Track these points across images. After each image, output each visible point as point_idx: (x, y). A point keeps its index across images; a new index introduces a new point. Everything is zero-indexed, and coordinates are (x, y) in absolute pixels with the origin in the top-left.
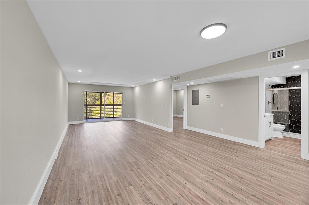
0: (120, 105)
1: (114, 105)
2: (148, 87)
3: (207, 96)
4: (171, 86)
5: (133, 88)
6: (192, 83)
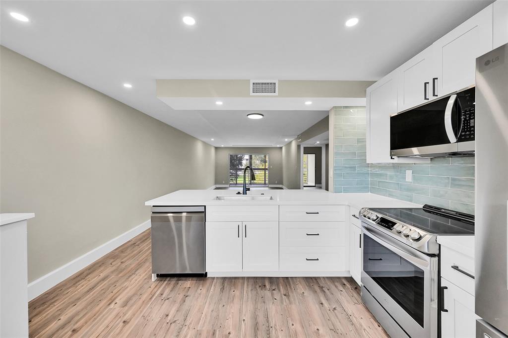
4: (299, 147)
5: (281, 148)
6: (318, 142)
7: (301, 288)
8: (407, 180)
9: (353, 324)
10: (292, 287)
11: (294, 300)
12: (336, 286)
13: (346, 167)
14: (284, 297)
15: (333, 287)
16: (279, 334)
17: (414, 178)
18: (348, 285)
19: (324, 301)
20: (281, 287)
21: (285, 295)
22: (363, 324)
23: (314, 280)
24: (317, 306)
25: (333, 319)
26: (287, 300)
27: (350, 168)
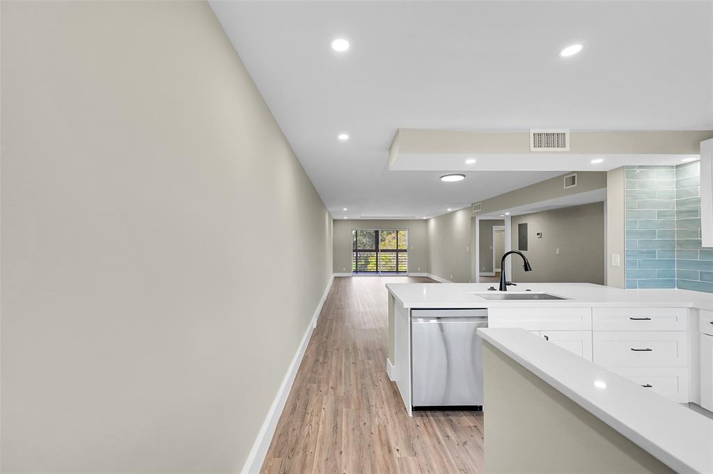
0: (405, 251)
1: (397, 251)
2: (446, 219)
3: (538, 234)
4: (473, 219)
5: (426, 221)
6: (507, 214)
13: (642, 252)
27: (648, 252)
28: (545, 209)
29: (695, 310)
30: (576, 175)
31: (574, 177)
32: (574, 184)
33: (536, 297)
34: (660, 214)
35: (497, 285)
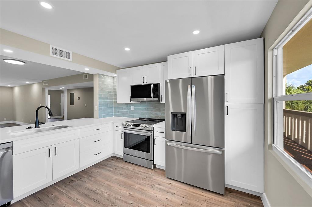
2: (26, 89)
3: (78, 98)
4: (44, 89)
5: (12, 88)
6: (63, 88)
7: (95, 170)
8: (132, 109)
9: (125, 169)
10: (90, 172)
11: (96, 176)
12: (110, 162)
13: (104, 105)
14: (89, 178)
15: (109, 163)
16: (102, 190)
17: (134, 108)
18: (114, 159)
19: (109, 169)
20: (84, 176)
21: (89, 177)
22: (128, 167)
23: (98, 164)
24: (108, 172)
25: (118, 172)
26: (92, 178)
27: (106, 105)
28: (80, 88)
29: (113, 123)
30: (87, 74)
31: (87, 75)
32: (87, 78)
33: (58, 128)
34: (109, 92)
35: (33, 126)
